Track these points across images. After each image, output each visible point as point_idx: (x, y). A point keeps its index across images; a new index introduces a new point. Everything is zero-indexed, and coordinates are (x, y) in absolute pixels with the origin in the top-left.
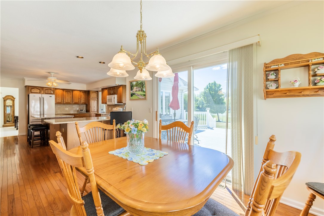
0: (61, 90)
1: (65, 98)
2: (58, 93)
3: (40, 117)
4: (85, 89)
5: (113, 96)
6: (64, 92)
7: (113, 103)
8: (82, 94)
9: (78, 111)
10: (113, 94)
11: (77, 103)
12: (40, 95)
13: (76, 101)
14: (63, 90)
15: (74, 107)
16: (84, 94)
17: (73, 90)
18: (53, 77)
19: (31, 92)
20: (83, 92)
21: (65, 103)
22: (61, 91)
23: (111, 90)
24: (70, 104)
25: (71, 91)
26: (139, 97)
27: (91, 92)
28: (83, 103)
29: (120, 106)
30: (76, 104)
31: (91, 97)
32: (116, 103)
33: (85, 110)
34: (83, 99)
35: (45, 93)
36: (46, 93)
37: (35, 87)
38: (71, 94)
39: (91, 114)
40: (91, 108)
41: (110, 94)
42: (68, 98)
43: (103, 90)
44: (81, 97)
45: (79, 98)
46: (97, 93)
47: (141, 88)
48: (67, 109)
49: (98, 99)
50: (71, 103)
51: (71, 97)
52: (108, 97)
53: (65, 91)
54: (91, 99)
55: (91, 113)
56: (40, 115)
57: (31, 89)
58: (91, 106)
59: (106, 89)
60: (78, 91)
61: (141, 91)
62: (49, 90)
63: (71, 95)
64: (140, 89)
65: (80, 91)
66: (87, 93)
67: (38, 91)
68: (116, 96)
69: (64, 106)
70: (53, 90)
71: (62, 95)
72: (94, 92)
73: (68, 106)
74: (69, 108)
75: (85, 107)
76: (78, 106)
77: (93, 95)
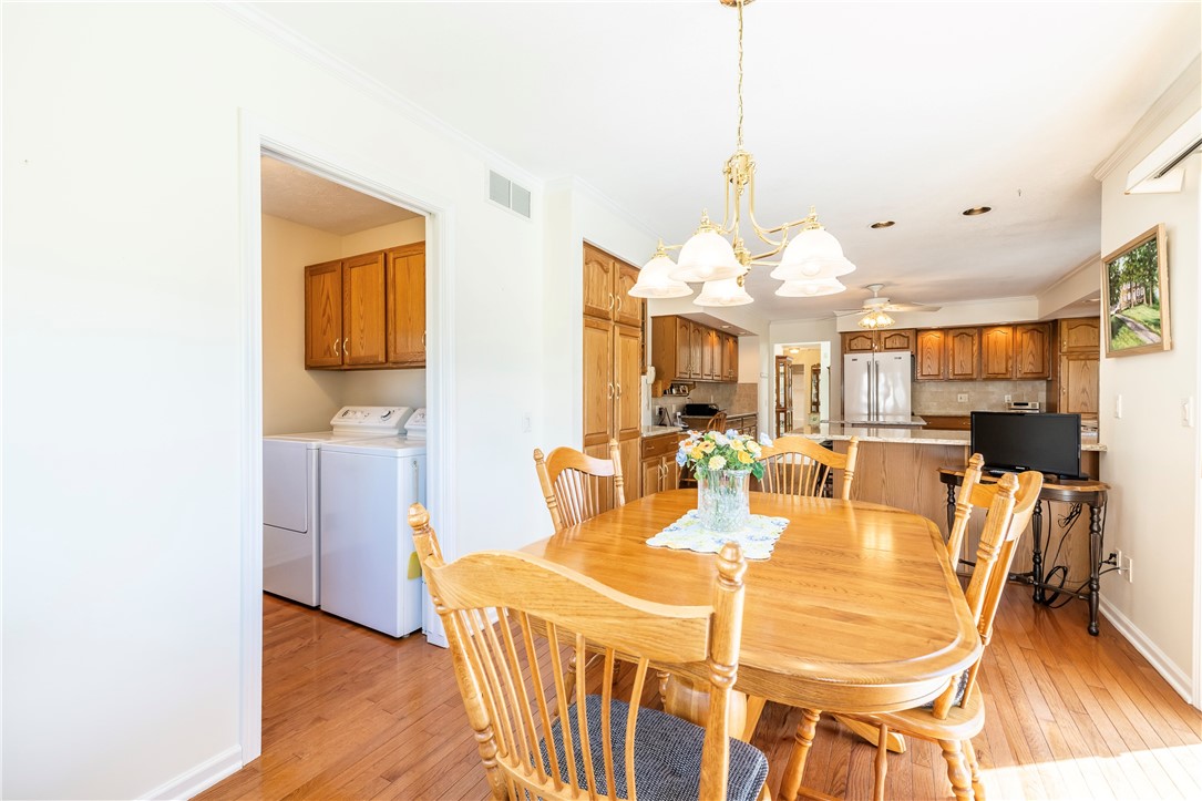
0: (938, 334)
1: (951, 359)
2: (929, 345)
3: (869, 419)
6: (950, 339)
8: (1023, 337)
9: (1006, 404)
11: (1000, 376)
12: (868, 357)
13: (997, 366)
14: (945, 330)
15: (993, 393)
16: (1032, 337)
17: (982, 329)
18: (879, 296)
19: (851, 350)
20: (1030, 327)
21: (951, 377)
22: (935, 337)
24: (972, 380)
25: (976, 331)
26: (1141, 336)
27: (1064, 325)
28: (1029, 376)
30: (996, 378)
31: (1064, 349)
34: (1031, 359)
35: (884, 348)
36: (887, 349)
37: (859, 334)
38: (976, 342)
40: (1063, 399)
42: (964, 360)
44: (1018, 351)
45: (1011, 354)
47: (1144, 285)
48: (963, 397)
50: (975, 376)
51: (976, 354)
53: (951, 334)
54: (1064, 358)
56: (869, 415)
57: (851, 340)
58: (1064, 384)
60: (1003, 330)
61: (1148, 302)
62: (897, 337)
63: (975, 348)
64: (1143, 293)
65: (1014, 326)
66: (1048, 330)
67: (867, 344)
69: (954, 387)
70: (908, 337)
71: (943, 350)
72: (1085, 322)
73: (967, 386)
74: (973, 394)
75: (1045, 393)
76: (1009, 385)
77: (1073, 338)
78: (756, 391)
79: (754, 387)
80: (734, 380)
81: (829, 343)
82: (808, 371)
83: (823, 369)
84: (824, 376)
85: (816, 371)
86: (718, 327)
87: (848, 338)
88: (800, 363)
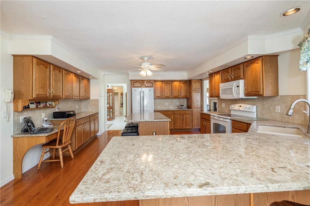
0: (160, 83)
1: (164, 91)
2: (158, 86)
4: (186, 78)
5: (235, 83)
6: (164, 84)
7: (235, 96)
8: (182, 85)
9: (178, 106)
10: (232, 80)
11: (177, 97)
12: (140, 89)
13: (176, 94)
14: (162, 81)
15: (174, 102)
16: (184, 85)
17: (172, 81)
18: (147, 62)
19: (134, 87)
20: (184, 82)
21: (164, 97)
23: (228, 73)
25: (170, 82)
27: (193, 81)
28: (184, 97)
29: (248, 102)
30: (175, 97)
31: (193, 89)
32: (242, 95)
33: (185, 105)
34: (184, 92)
35: (145, 87)
37: (137, 81)
38: (170, 86)
39: (193, 112)
40: (193, 103)
41: (225, 80)
42: (167, 92)
43: (211, 75)
44: (181, 90)
45: (179, 90)
46: (200, 81)
48: (167, 104)
49: (202, 90)
50: (170, 97)
51: (170, 90)
52: (222, 86)
53: (164, 82)
54: (193, 92)
55: (193, 110)
57: (134, 83)
58: (193, 100)
59: (217, 73)
60: (177, 82)
62: (149, 83)
63: (170, 88)
65: (180, 81)
66: (188, 83)
67: (139, 85)
68: (241, 82)
69: (164, 100)
70: (152, 83)
71: (162, 87)
72: (197, 81)
73: (167, 100)
74: (169, 102)
75: (186, 102)
76: (178, 100)
77: (195, 86)
78: (98, 102)
79: (97, 101)
80: (88, 98)
81: (126, 84)
82: (119, 94)
83: (124, 94)
84: (124, 96)
85: (122, 95)
86: (75, 72)
87: (133, 82)
88: (117, 92)
